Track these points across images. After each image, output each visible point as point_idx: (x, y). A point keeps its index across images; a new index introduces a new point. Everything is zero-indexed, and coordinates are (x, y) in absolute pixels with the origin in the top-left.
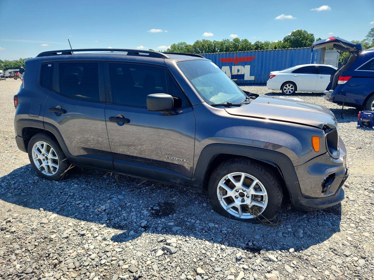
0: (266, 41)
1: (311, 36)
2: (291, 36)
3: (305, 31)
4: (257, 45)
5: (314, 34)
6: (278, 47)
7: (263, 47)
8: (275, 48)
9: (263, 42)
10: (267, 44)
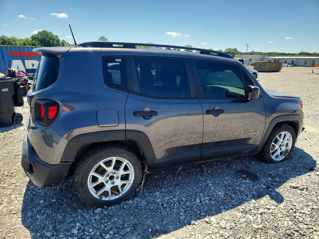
0: (12, 36)
1: (56, 37)
2: (38, 35)
3: (50, 33)
4: (3, 39)
5: (58, 36)
6: (27, 43)
7: (10, 42)
8: (25, 44)
9: (9, 37)
10: (14, 40)
